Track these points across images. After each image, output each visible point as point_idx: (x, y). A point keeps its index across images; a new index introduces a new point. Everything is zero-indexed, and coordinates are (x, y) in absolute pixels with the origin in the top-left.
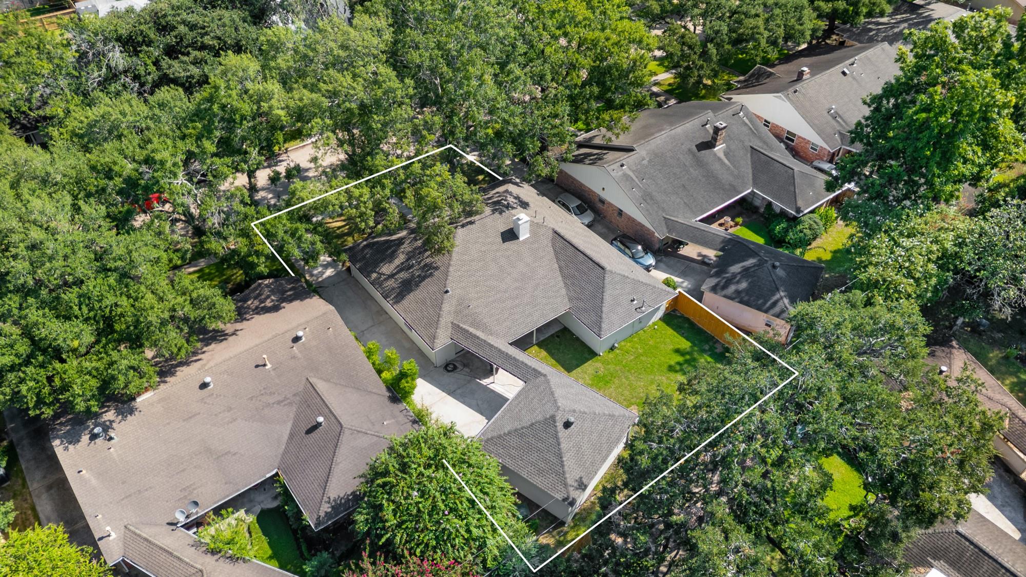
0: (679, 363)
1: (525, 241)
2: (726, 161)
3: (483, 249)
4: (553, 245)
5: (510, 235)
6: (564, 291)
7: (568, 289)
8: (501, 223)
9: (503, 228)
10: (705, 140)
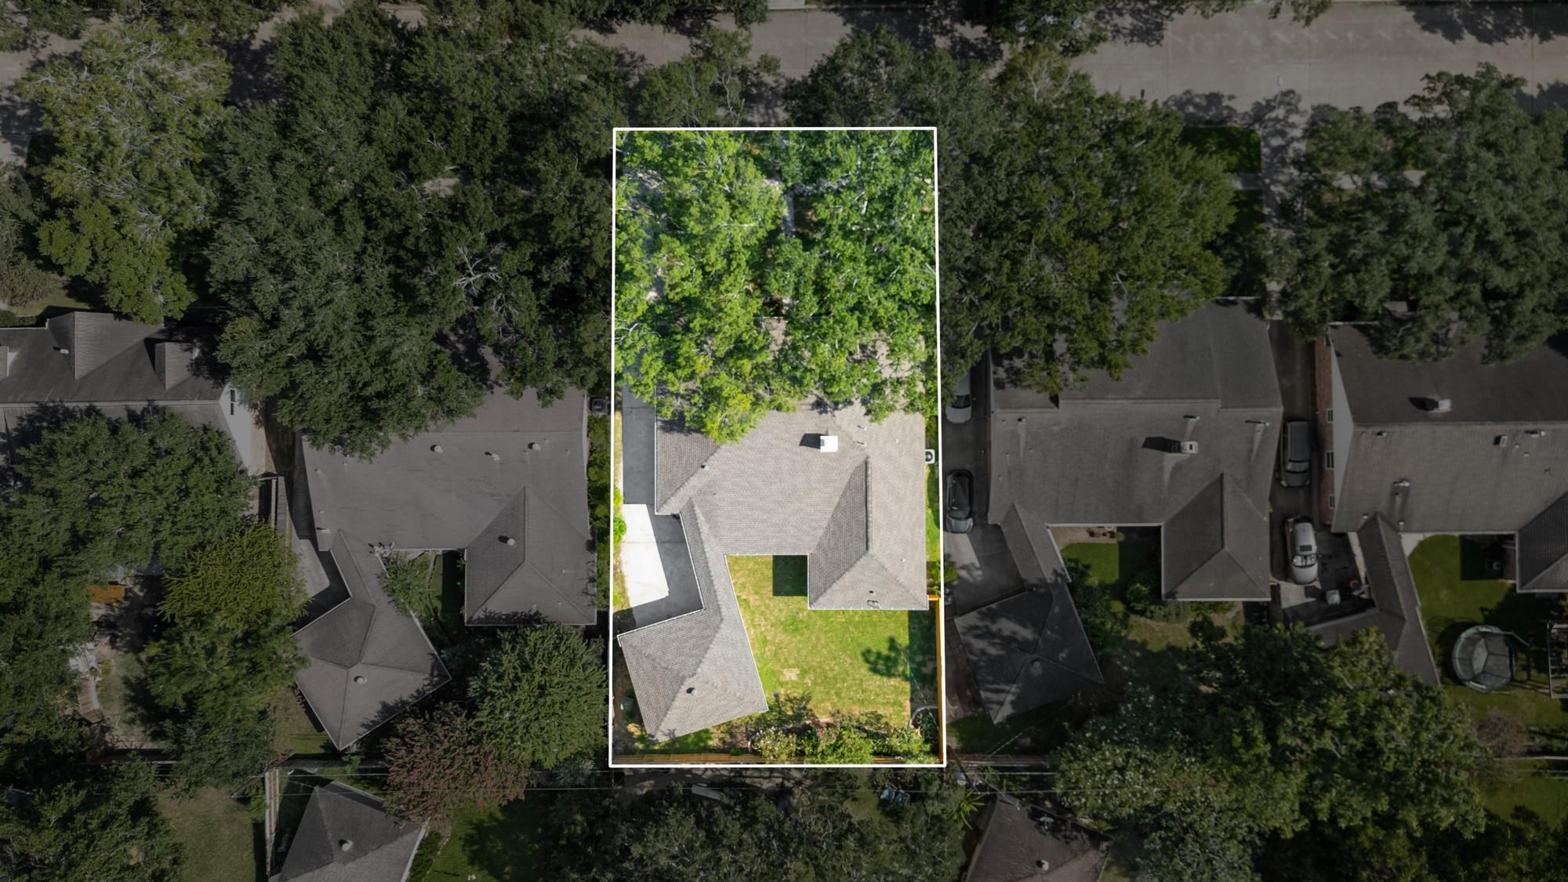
0: (879, 655)
1: (825, 455)
2: (1167, 477)
3: (773, 442)
4: (853, 475)
5: (812, 441)
6: (820, 533)
7: (826, 534)
8: (811, 422)
9: (811, 430)
10: (1167, 437)
